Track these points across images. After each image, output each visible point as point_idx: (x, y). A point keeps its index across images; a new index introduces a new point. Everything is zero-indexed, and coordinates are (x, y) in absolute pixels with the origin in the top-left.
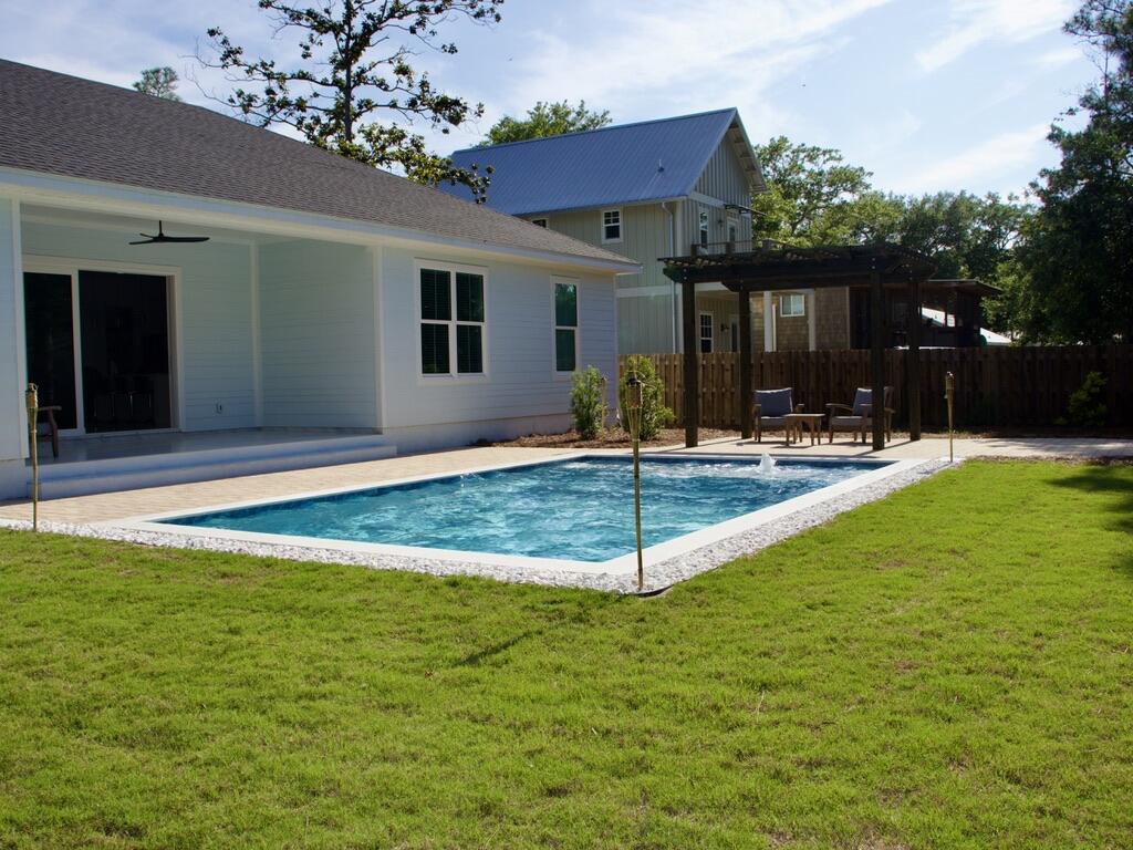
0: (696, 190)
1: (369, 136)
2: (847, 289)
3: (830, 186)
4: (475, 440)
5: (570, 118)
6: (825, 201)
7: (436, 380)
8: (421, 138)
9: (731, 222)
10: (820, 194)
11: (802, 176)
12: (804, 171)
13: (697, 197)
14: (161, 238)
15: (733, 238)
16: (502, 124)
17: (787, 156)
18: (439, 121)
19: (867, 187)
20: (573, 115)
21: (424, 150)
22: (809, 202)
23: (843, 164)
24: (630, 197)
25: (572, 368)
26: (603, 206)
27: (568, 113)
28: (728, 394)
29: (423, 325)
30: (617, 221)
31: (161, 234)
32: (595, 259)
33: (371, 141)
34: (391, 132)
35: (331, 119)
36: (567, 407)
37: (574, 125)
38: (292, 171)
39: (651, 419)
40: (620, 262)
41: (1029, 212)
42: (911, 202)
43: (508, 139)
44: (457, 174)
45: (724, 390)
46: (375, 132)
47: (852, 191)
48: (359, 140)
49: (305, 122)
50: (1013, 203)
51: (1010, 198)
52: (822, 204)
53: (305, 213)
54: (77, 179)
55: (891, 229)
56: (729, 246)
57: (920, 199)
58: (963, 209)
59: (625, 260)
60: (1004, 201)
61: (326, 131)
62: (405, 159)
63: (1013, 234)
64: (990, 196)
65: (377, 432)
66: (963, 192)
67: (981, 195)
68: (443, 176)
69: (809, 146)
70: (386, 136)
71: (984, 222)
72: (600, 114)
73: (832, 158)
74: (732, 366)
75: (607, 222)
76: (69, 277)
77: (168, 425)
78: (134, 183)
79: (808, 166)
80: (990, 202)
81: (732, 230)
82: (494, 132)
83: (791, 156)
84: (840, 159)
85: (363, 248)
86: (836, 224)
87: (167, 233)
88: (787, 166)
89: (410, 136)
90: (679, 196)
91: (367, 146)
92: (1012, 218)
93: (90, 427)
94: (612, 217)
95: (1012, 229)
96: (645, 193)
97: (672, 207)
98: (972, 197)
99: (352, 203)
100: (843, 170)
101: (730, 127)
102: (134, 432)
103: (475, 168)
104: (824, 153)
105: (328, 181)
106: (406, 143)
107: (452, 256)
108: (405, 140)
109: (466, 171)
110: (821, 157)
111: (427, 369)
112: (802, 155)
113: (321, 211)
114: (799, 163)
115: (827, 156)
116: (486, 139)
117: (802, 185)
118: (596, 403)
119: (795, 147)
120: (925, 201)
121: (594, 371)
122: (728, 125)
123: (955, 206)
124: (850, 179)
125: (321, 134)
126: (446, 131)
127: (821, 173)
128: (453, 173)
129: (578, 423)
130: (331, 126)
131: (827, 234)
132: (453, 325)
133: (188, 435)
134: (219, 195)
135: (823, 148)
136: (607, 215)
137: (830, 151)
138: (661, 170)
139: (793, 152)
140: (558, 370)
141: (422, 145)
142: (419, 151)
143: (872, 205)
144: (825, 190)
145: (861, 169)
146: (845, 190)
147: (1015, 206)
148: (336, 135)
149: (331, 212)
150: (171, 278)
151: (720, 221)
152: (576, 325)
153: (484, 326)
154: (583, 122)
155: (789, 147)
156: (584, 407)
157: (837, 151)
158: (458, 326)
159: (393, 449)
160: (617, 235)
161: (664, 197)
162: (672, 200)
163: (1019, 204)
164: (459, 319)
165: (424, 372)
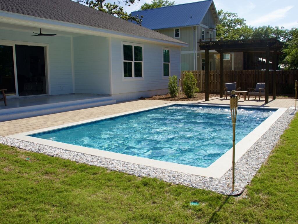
0: (201, 23)
1: (107, 7)
2: (242, 53)
3: (234, 24)
4: (140, 97)
5: (164, 3)
6: (233, 28)
7: (128, 79)
8: (122, 7)
9: (211, 32)
10: (232, 26)
11: (227, 21)
12: (227, 19)
13: (202, 25)
14: (41, 34)
15: (211, 37)
16: (145, 5)
17: (223, 15)
18: (127, 2)
19: (245, 24)
20: (164, 2)
21: (123, 11)
22: (228, 28)
23: (238, 17)
24: (182, 25)
25: (168, 75)
26: (175, 27)
27: (163, 2)
28: (212, 82)
29: (124, 62)
30: (178, 32)
31: (41, 33)
32: (175, 42)
33: (108, 8)
34: (114, 6)
35: (96, 2)
36: (167, 87)
37: (165, 5)
38: (83, 14)
39: (193, 91)
40: (182, 43)
41: (287, 32)
42: (255, 29)
43: (146, 9)
44: (133, 18)
45: (211, 81)
46: (109, 5)
47: (241, 25)
48: (104, 8)
49: (89, 2)
50: (282, 29)
51: (282, 28)
52: (232, 29)
53: (86, 26)
54: (7, 12)
55: (249, 36)
56: (211, 39)
57: (258, 28)
58: (269, 30)
59: (183, 43)
60: (280, 29)
61: (95, 5)
62: (118, 13)
63: (282, 38)
64: (276, 27)
65: (110, 95)
66: (269, 26)
67: (274, 27)
68: (129, 19)
69: (229, 12)
70: (112, 6)
71: (274, 34)
73: (235, 16)
74: (213, 74)
75: (176, 32)
76: (12, 47)
77: (45, 93)
78: (28, 14)
79: (228, 18)
80: (276, 29)
81: (211, 35)
82: (142, 7)
83: (224, 15)
84: (237, 16)
85: (105, 38)
86: (235, 34)
87: (42, 33)
88: (222, 18)
89: (119, 7)
90: (197, 25)
91: (107, 10)
92: (282, 33)
93: (20, 94)
94: (177, 31)
95: (282, 36)
96: (186, 24)
97: (194, 28)
98: (271, 27)
99: (102, 24)
100: (238, 19)
101: (211, 5)
102: (34, 96)
103: (138, 16)
104: (233, 14)
105: (94, 17)
106: (118, 9)
107: (133, 41)
108: (118, 8)
109: (135, 17)
110: (232, 15)
111: (125, 76)
112: (227, 15)
113: (92, 26)
114: (226, 17)
115: (234, 15)
116: (140, 9)
117: (227, 23)
118: (176, 86)
119: (225, 13)
120: (259, 29)
121: (175, 77)
122: (210, 4)
123: (267, 30)
124: (240, 22)
125: (94, 6)
126: (129, 6)
127: (232, 20)
128: (131, 18)
129: (170, 92)
130: (96, 4)
131: (233, 37)
132: (133, 62)
133: (52, 96)
134: (58, 19)
135: (233, 13)
136: (176, 30)
137: (235, 14)
138: (191, 17)
139: (224, 14)
140: (164, 76)
141: (123, 10)
142: (122, 11)
143: (246, 29)
144: (233, 25)
145: (243, 19)
146: (238, 25)
147: (283, 30)
148: (98, 6)
149: (95, 26)
150: (46, 47)
151: (208, 32)
152: (169, 62)
153: (143, 63)
154: (167, 4)
155: (223, 13)
156: (172, 87)
157: (236, 14)
158: (135, 63)
159: (115, 101)
160: (178, 36)
161: (192, 25)
162: (195, 26)
163: (284, 29)
164: (135, 60)
165: (124, 77)
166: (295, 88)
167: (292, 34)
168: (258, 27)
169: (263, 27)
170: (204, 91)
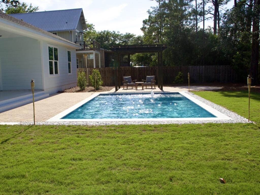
0: (76, 28)
4: (58, 91)
7: (51, 76)
9: (81, 36)
13: (76, 30)
19: (93, 28)
25: (70, 72)
26: (53, 31)
29: (49, 61)
41: (122, 35)
50: (119, 33)
51: (118, 32)
58: (109, 34)
60: (116, 33)
65: (43, 90)
66: (108, 30)
67: (112, 31)
71: (113, 37)
72: (36, 7)
80: (113, 33)
96: (64, 29)
97: (71, 32)
98: (110, 31)
120: (101, 32)
122: (81, 12)
123: (107, 33)
124: (90, 26)
145: (92, 24)
153: (58, 62)
158: (55, 62)
159: (48, 95)
161: (70, 30)
162: (71, 30)
163: (120, 34)
164: (55, 60)
165: (50, 74)
166: (188, 78)
167: (126, 37)
168: (100, 32)
169: (105, 31)
170: (90, 85)
